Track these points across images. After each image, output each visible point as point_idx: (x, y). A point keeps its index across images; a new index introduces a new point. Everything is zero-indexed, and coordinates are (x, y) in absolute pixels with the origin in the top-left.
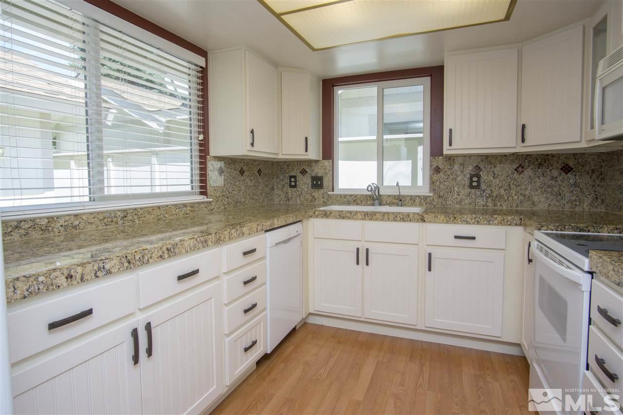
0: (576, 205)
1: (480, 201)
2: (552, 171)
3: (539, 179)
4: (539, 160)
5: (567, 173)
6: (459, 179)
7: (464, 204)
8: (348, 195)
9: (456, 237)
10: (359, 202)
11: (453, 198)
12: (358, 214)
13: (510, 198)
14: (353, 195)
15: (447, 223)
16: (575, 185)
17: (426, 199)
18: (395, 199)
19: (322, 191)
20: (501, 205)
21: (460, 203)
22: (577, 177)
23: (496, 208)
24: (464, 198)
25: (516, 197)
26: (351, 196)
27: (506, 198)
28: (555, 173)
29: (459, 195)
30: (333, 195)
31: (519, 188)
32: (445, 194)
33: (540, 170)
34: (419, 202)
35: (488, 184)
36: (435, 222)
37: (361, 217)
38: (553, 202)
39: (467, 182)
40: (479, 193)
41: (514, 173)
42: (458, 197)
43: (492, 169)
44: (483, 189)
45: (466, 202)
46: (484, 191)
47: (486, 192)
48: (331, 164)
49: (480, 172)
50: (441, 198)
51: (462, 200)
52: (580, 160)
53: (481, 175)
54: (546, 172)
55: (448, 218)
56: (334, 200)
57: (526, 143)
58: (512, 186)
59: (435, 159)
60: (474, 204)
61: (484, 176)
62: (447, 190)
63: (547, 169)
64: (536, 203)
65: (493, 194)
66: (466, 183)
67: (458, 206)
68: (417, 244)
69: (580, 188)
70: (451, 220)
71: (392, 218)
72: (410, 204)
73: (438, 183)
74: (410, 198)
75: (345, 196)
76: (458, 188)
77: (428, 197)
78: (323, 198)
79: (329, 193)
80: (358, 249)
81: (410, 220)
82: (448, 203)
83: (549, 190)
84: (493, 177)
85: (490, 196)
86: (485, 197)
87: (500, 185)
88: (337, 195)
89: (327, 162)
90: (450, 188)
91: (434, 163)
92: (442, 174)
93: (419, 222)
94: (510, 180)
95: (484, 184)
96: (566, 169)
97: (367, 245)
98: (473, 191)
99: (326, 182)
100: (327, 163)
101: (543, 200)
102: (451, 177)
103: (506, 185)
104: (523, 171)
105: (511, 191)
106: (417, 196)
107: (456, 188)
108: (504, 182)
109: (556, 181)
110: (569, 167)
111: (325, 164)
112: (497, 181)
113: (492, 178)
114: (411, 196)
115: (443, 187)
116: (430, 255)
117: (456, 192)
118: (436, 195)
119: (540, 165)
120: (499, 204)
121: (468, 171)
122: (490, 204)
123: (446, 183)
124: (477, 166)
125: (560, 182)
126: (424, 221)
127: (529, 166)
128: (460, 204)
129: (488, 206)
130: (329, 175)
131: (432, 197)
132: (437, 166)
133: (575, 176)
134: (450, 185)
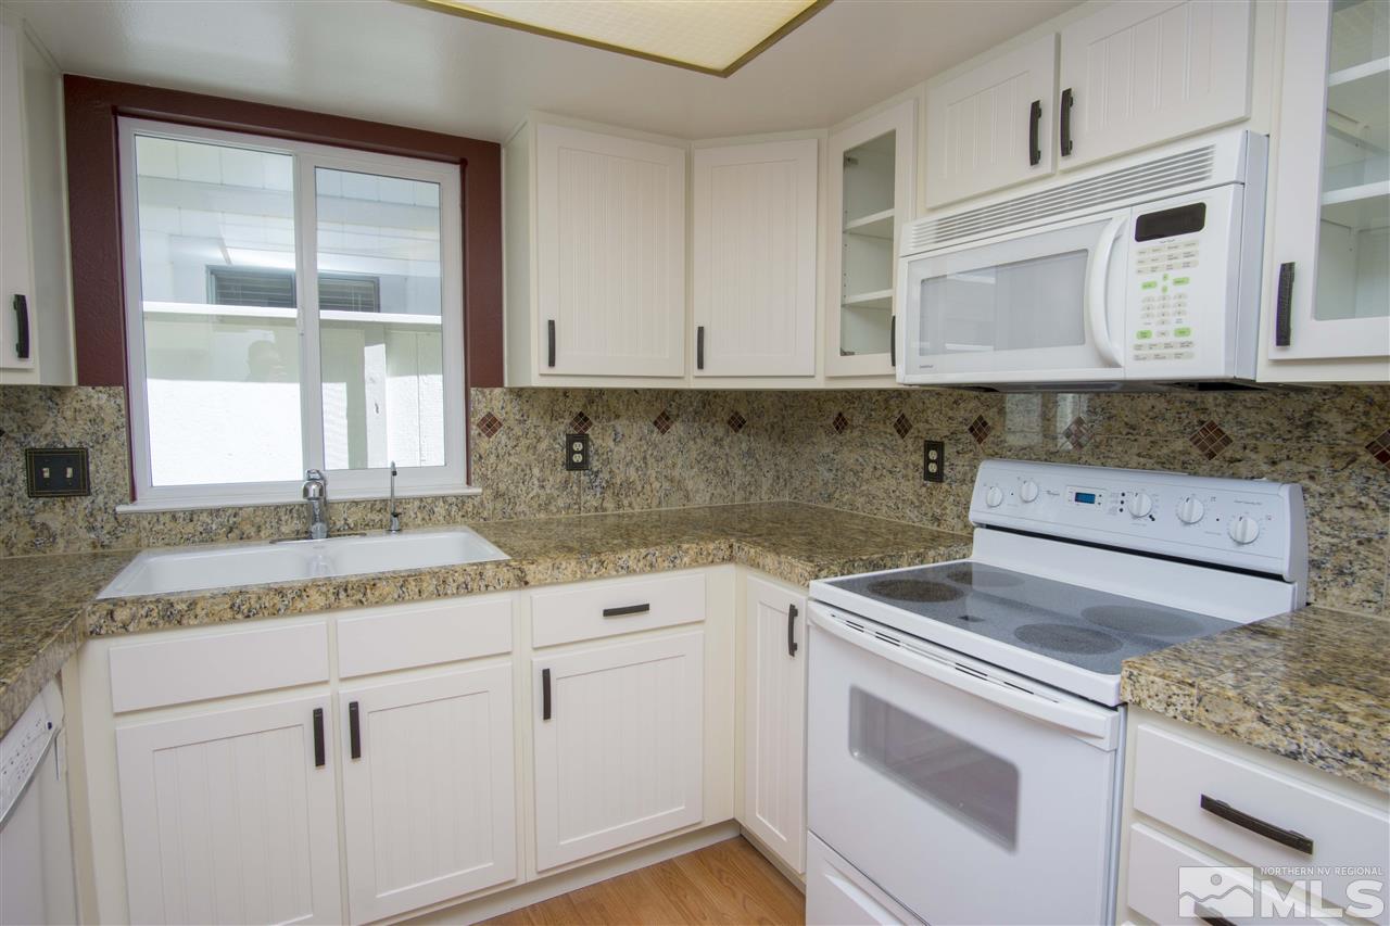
0: (751, 493)
1: (589, 498)
2: (716, 428)
3: (695, 443)
4: (695, 404)
5: (736, 431)
6: (543, 446)
7: (555, 510)
8: (202, 511)
9: (608, 613)
10: (252, 531)
11: (531, 495)
12: (312, 592)
13: (648, 487)
14: (224, 510)
15: (583, 579)
16: (750, 453)
17: (463, 503)
18: (372, 509)
19: (87, 501)
20: (630, 505)
21: (544, 507)
22: (752, 439)
23: (621, 511)
24: (556, 493)
25: (656, 485)
26: (215, 512)
27: (639, 489)
28: (720, 432)
29: (543, 487)
30: (139, 514)
31: (662, 464)
32: (512, 488)
33: (696, 425)
34: (443, 512)
35: (605, 457)
36: (556, 582)
37: (322, 601)
38: (718, 490)
39: (561, 455)
40: (587, 479)
41: (652, 432)
42: (541, 492)
43: (612, 423)
44: (595, 469)
45: (560, 503)
46: (597, 474)
47: (601, 475)
48: (122, 402)
49: (586, 429)
50: (501, 499)
51: (550, 500)
52: (755, 405)
53: (591, 436)
54: (706, 427)
55: (585, 567)
56: (144, 534)
57: (706, 372)
58: (651, 461)
59: (483, 394)
60: (577, 507)
61: (597, 438)
62: (516, 477)
63: (708, 421)
64: (691, 495)
65: (614, 481)
66: (559, 455)
67: (542, 516)
68: (508, 653)
69: (757, 460)
70: (593, 570)
71: (432, 588)
72: (419, 521)
73: (493, 458)
74: (417, 503)
75: (192, 515)
76: (541, 470)
77: (469, 497)
78: (92, 528)
79: (120, 509)
80: (318, 716)
81: (487, 586)
82: (518, 509)
83: (711, 465)
84: (614, 440)
85: (610, 484)
86: (599, 489)
87: (628, 459)
88: (157, 515)
89: (105, 396)
90: (523, 470)
91: (482, 406)
92: (501, 436)
93: (513, 588)
94: (645, 447)
95: (596, 457)
96: (737, 423)
97: (350, 692)
98: (574, 474)
99: (100, 469)
100: (99, 397)
101: (702, 486)
102: (524, 442)
103: (638, 457)
104: (668, 427)
105: (649, 472)
106: (436, 498)
107: (536, 471)
108: (635, 452)
109: (721, 447)
110: (740, 418)
111: (94, 403)
112: (621, 449)
113: (612, 444)
114: (421, 500)
115: (505, 470)
116: (546, 674)
117: (536, 482)
118: (489, 491)
119: (696, 413)
120: (626, 502)
121: (562, 428)
122: (610, 505)
123: (512, 459)
124: (581, 414)
125: (728, 450)
126: (526, 583)
127: (678, 415)
128: (546, 510)
129: (605, 510)
130: (113, 443)
131: (478, 499)
132: (489, 415)
133: (749, 435)
134: (523, 463)
